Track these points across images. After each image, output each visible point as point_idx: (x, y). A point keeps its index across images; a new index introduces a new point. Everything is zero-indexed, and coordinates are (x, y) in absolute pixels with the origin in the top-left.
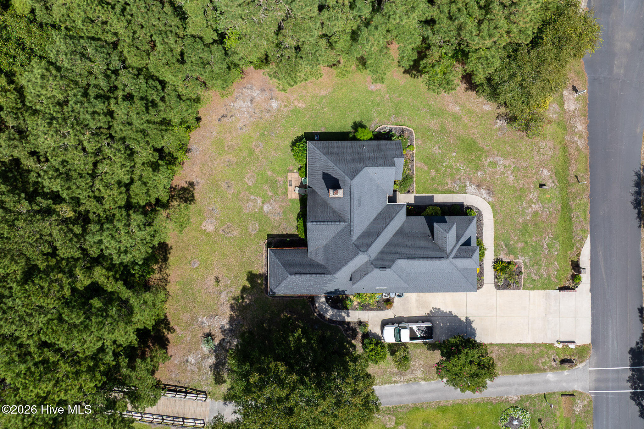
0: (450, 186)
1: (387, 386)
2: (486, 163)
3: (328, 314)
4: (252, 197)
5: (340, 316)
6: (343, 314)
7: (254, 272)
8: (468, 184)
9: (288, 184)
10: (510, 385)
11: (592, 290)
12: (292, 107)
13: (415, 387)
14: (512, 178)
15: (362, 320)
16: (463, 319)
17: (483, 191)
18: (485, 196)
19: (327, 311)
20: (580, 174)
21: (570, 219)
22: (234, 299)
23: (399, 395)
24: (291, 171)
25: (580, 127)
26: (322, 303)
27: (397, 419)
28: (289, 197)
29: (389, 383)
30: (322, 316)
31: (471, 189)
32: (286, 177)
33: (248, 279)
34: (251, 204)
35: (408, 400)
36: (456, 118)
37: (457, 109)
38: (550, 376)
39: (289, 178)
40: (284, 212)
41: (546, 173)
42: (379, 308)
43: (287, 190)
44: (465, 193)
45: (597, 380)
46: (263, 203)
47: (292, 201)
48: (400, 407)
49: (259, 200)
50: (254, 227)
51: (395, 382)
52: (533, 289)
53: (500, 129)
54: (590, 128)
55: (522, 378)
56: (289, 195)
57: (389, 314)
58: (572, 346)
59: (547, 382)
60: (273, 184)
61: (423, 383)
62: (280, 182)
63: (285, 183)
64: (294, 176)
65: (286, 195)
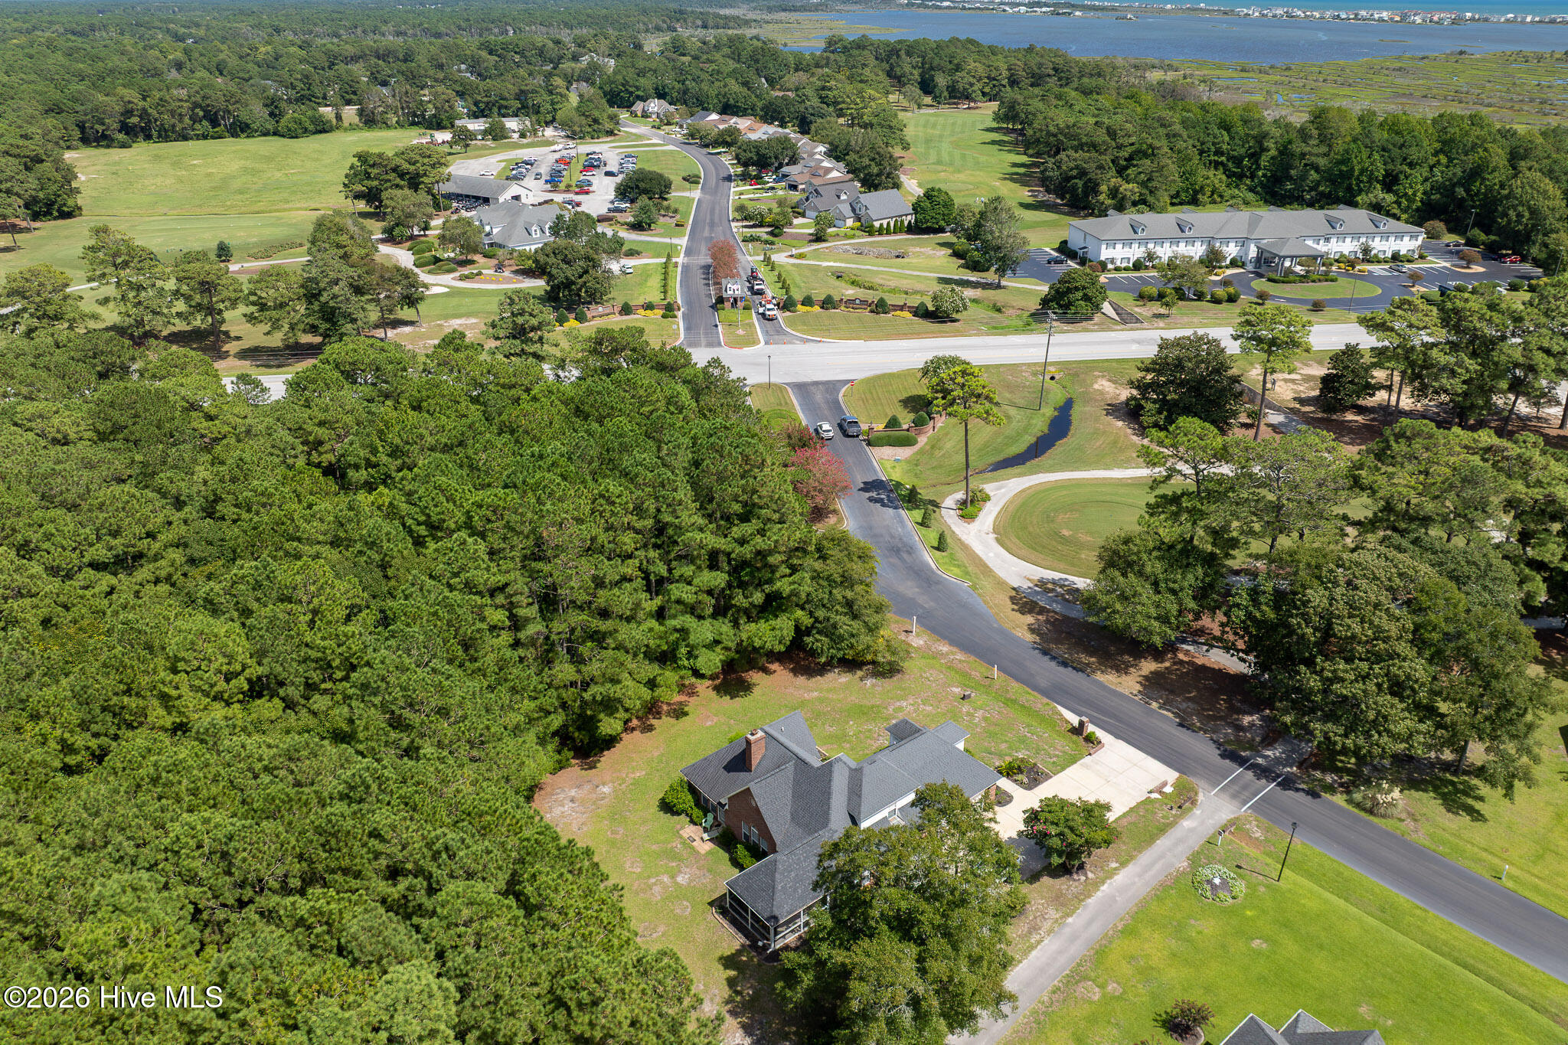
1: (1034, 953)
4: (653, 880)
7: (727, 953)
9: (687, 840)
10: (1160, 857)
11: (1117, 736)
12: (629, 781)
13: (1067, 931)
20: (988, 674)
21: (1023, 706)
22: (727, 1002)
23: (1060, 952)
24: (682, 828)
25: (945, 648)
27: (1094, 981)
28: (703, 852)
29: (1032, 948)
32: (681, 837)
33: (726, 967)
34: (657, 889)
35: (1077, 950)
36: (821, 700)
37: (816, 694)
38: (1187, 823)
39: (686, 836)
40: (709, 870)
43: (693, 848)
45: (1234, 794)
46: (673, 877)
47: (710, 852)
48: (1079, 965)
49: (666, 879)
50: (684, 909)
51: (1039, 942)
52: (1062, 769)
53: (874, 686)
54: (953, 642)
55: (1162, 843)
56: (699, 849)
58: (1168, 789)
59: (1191, 830)
60: (671, 855)
61: (1070, 920)
62: (676, 846)
63: (684, 843)
64: (690, 831)
65: (698, 853)
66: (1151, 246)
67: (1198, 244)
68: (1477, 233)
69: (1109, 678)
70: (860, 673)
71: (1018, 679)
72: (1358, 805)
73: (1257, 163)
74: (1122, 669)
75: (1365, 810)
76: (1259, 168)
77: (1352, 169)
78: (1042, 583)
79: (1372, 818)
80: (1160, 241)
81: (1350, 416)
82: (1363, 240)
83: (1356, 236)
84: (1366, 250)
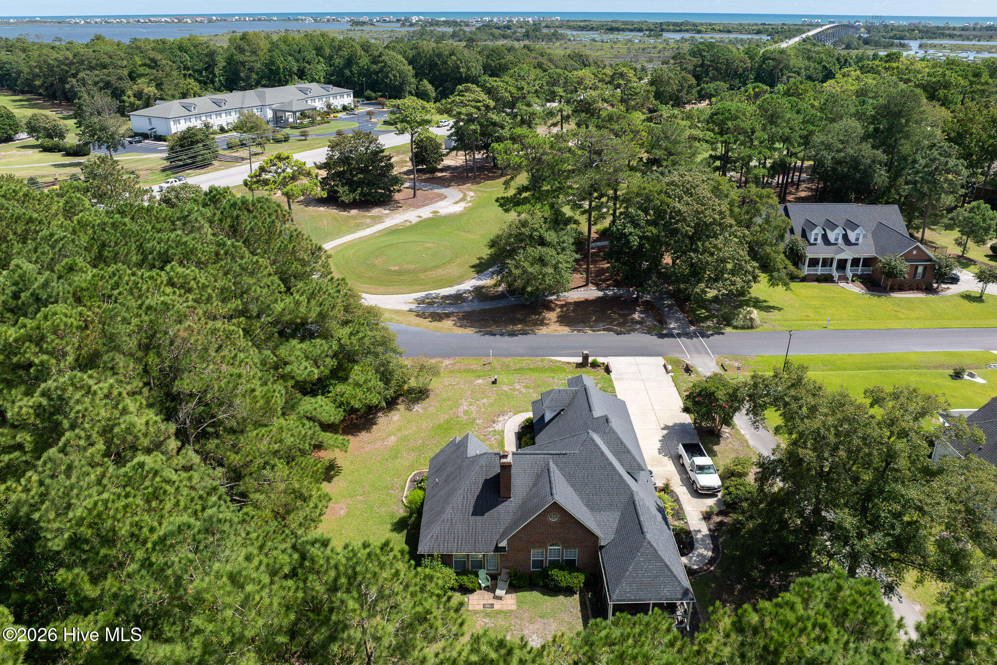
0: (494, 442)
2: (465, 417)
3: (705, 553)
5: (702, 540)
6: (699, 536)
8: (491, 429)
9: (489, 610)
11: (605, 356)
14: (485, 401)
15: (701, 517)
16: (665, 432)
17: (501, 418)
18: (506, 417)
19: (700, 555)
20: (482, 362)
21: (530, 369)
24: (468, 604)
26: (690, 561)
28: (514, 607)
30: (711, 561)
31: (498, 427)
32: (475, 612)
36: (405, 438)
37: (393, 438)
39: (481, 607)
40: (542, 617)
41: (480, 381)
42: (677, 500)
43: (500, 612)
44: (503, 431)
45: (699, 352)
47: (519, 603)
52: (613, 387)
53: (425, 408)
56: (510, 608)
57: (682, 492)
58: (670, 367)
62: (486, 624)
63: (488, 615)
64: (476, 601)
65: (510, 612)
66: (203, 118)
67: (233, 113)
68: (368, 92)
69: (544, 330)
70: (401, 407)
71: (506, 356)
72: (743, 328)
73: (212, 73)
74: (542, 323)
75: (748, 328)
76: (215, 76)
77: (278, 67)
78: (420, 302)
79: (754, 330)
80: (209, 114)
81: (440, 174)
82: (324, 100)
83: (320, 97)
84: (329, 106)
